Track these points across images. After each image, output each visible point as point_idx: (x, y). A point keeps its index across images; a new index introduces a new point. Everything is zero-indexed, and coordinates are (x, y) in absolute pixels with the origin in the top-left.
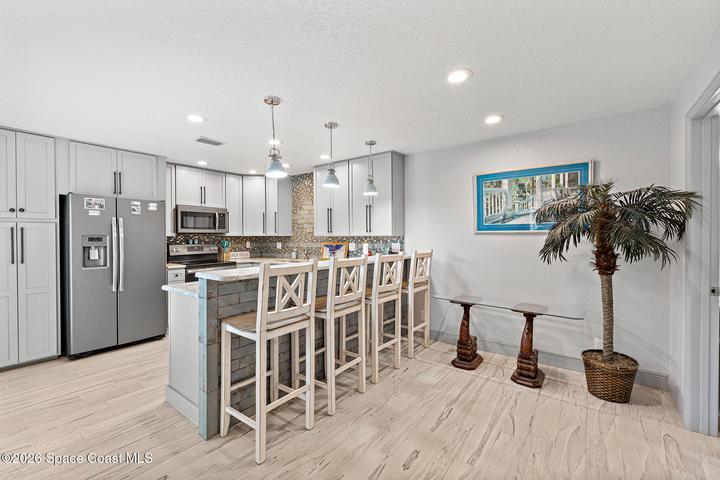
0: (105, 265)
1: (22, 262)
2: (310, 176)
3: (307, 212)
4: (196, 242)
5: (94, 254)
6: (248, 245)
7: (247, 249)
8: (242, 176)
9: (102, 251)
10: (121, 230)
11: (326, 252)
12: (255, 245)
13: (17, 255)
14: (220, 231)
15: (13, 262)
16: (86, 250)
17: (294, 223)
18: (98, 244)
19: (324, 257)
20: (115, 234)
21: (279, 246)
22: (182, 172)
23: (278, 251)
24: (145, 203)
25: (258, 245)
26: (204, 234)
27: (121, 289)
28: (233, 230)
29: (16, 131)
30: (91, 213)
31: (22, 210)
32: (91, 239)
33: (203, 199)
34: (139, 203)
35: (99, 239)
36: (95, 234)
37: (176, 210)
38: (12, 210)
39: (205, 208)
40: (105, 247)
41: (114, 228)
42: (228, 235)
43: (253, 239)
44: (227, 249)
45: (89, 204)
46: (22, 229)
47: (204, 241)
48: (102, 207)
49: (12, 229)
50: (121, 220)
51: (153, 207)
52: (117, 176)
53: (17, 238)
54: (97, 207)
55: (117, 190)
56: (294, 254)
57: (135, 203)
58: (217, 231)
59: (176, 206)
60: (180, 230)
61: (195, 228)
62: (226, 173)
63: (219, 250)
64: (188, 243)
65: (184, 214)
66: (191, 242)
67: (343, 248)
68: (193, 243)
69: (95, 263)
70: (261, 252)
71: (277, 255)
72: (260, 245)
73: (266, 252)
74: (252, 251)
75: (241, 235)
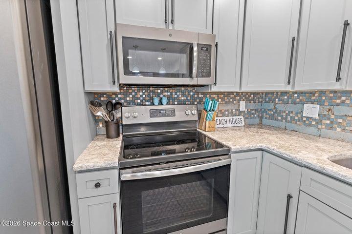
4: (165, 101)
6: (243, 106)
7: (240, 113)
12: (252, 106)
23: (307, 121)
25: (257, 106)
28: (225, 83)
33: (169, 18)
42: (214, 89)
43: (252, 97)
47: (178, 98)
64: (152, 103)
66: (156, 101)
68: (161, 103)
70: (257, 121)
71: (301, 128)
72: (259, 108)
73: (272, 117)
74: (248, 115)
75: (238, 90)
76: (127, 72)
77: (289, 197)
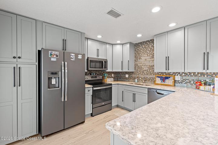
0: (59, 87)
1: (20, 86)
2: (152, 41)
3: (144, 60)
4: (94, 74)
5: (53, 82)
6: (113, 75)
7: (112, 77)
8: (112, 45)
9: (57, 79)
10: (66, 68)
11: (158, 81)
12: (115, 75)
13: (17, 82)
14: (105, 69)
15: (15, 86)
16: (50, 79)
17: (136, 65)
18: (55, 76)
19: (157, 83)
20: (63, 71)
21: (127, 76)
22: (90, 42)
23: (126, 78)
24: (77, 55)
25: (116, 75)
26: (97, 71)
27: (66, 100)
28: (109, 70)
29: (17, 15)
30: (52, 59)
31: (19, 58)
32: (53, 73)
33: (98, 55)
34: (74, 55)
35: (56, 73)
36: (54, 70)
37: (88, 59)
38: (14, 57)
39: (99, 59)
40: (59, 78)
41: (63, 68)
42: (107, 71)
43: (115, 73)
44: (106, 77)
45: (51, 54)
46: (19, 68)
47: (97, 73)
48: (57, 56)
49: (14, 68)
50: (66, 63)
51: (80, 57)
52: (64, 41)
53: (17, 72)
54: (55, 56)
55: (64, 48)
56: (136, 80)
57: (72, 55)
58: (104, 69)
59: (88, 58)
60: (90, 69)
61: (95, 68)
62: (106, 43)
63: (103, 77)
64: (91, 75)
65: (91, 61)
66: (92, 74)
67: (171, 78)
69: (54, 87)
70: (117, 79)
71: (126, 80)
72: (117, 76)
73: (120, 78)
74: (114, 78)
75: (112, 71)
76: (90, 67)
77: (123, 92)
